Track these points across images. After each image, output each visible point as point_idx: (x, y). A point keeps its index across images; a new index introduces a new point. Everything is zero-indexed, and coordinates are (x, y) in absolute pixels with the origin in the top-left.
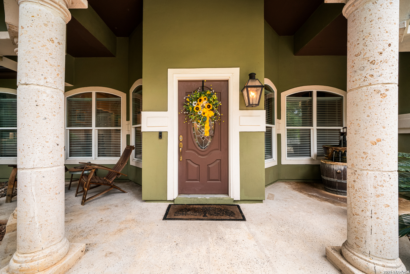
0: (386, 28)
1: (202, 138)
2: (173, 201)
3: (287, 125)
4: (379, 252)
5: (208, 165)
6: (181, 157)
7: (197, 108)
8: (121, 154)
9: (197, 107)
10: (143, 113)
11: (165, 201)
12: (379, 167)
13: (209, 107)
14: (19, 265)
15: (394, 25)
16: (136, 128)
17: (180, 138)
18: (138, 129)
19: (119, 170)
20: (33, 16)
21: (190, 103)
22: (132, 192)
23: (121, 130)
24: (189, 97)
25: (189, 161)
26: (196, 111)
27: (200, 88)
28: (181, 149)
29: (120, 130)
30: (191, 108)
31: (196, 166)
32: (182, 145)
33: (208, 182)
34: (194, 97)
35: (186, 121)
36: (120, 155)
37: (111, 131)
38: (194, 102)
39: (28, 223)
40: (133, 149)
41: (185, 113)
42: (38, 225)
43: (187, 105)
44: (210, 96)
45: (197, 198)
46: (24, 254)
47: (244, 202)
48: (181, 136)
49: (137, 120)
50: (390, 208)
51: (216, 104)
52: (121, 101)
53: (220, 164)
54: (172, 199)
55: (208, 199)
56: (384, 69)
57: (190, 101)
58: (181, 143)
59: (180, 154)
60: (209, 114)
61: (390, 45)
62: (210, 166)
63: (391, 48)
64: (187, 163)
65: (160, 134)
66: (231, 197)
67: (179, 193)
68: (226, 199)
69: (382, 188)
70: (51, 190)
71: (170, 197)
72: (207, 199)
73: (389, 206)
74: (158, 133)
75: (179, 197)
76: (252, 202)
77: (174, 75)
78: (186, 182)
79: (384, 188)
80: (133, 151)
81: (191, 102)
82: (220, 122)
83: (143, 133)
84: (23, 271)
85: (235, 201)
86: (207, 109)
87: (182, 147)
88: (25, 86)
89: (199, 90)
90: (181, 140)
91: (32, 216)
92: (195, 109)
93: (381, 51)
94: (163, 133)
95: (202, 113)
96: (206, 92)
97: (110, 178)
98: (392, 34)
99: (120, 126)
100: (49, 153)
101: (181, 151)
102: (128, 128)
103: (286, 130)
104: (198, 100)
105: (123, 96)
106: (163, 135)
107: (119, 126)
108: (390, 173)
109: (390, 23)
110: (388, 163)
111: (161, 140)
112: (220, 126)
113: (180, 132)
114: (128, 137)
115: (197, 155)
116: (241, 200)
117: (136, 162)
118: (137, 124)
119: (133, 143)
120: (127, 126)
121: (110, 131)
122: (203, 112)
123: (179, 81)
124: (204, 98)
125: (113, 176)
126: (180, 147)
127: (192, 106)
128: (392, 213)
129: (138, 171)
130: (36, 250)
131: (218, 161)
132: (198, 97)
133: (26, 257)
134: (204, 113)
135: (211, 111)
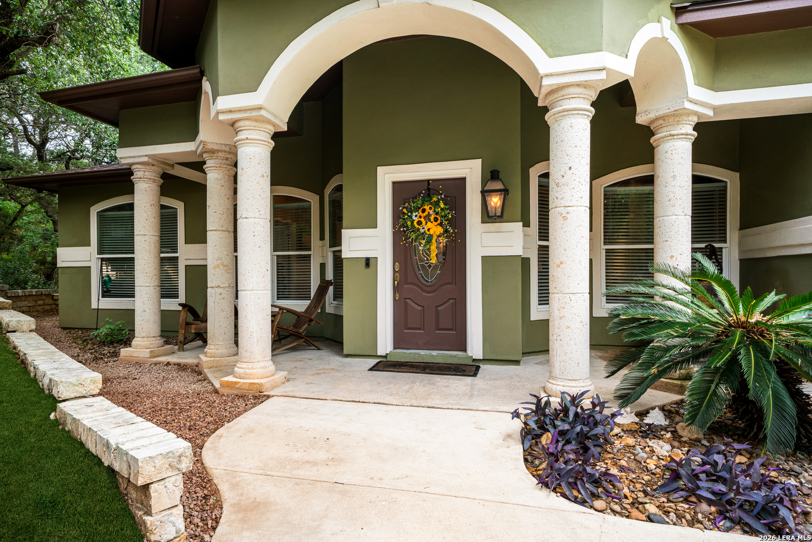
0: (567, 152)
1: (428, 266)
2: (386, 357)
3: (604, 242)
4: (561, 374)
5: (436, 307)
6: (397, 295)
7: (419, 223)
8: (312, 296)
9: (419, 221)
10: (343, 231)
11: (375, 358)
12: (562, 289)
13: (436, 219)
14: (243, 370)
15: (575, 148)
16: (334, 252)
17: (396, 267)
18: (337, 254)
19: (312, 315)
20: (250, 159)
21: (408, 216)
22: (329, 350)
23: (312, 256)
24: (406, 208)
25: (408, 301)
26: (417, 226)
27: (424, 192)
28: (396, 282)
29: (309, 256)
30: (409, 223)
31: (420, 308)
32: (399, 277)
33: (436, 332)
34: (414, 207)
35: (404, 241)
36: (310, 297)
37: (291, 258)
38: (414, 214)
39: (249, 336)
40: (331, 285)
41: (402, 229)
42: (256, 339)
43: (404, 219)
44: (437, 204)
45: (419, 354)
46: (246, 362)
47: (490, 362)
48: (397, 263)
49: (336, 240)
50: (570, 329)
51: (445, 216)
52: (310, 208)
53: (454, 305)
54: (384, 354)
55: (435, 355)
56: (565, 191)
57: (408, 212)
58: (397, 274)
59: (396, 289)
60: (435, 229)
61: (570, 168)
62: (439, 308)
63: (571, 171)
64: (406, 304)
65: (368, 262)
66: (470, 354)
67: (395, 348)
68: (461, 356)
69: (564, 310)
70: (264, 311)
71: (381, 352)
72: (433, 356)
73: (569, 328)
74: (364, 260)
75: (395, 351)
76: (503, 363)
77: (387, 176)
78: (405, 331)
79: (566, 310)
80: (331, 288)
81: (409, 214)
82: (454, 242)
83: (344, 259)
84: (247, 374)
85: (474, 360)
86: (434, 222)
87: (398, 279)
88: (245, 220)
89: (422, 195)
90: (397, 270)
91: (252, 331)
92: (415, 223)
93: (563, 174)
94: (371, 260)
95: (426, 229)
96: (431, 199)
97: (299, 327)
98: (572, 157)
99: (310, 249)
100: (263, 277)
101: (396, 285)
102: (323, 252)
103: (604, 251)
104: (420, 210)
105: (313, 199)
106: (371, 262)
107: (308, 249)
108: (570, 295)
109: (570, 146)
110: (569, 285)
111: (368, 270)
112: (454, 247)
113: (395, 259)
114: (323, 266)
115: (421, 292)
116: (484, 360)
117: (335, 307)
118: (336, 246)
119: (330, 276)
120: (320, 249)
121: (289, 258)
122: (428, 228)
123: (394, 183)
124: (428, 207)
125: (304, 324)
126: (395, 279)
127: (411, 220)
128: (572, 334)
129: (338, 320)
130: (255, 361)
131: (452, 301)
132: (419, 206)
133: (248, 365)
134: (429, 230)
135: (438, 226)
